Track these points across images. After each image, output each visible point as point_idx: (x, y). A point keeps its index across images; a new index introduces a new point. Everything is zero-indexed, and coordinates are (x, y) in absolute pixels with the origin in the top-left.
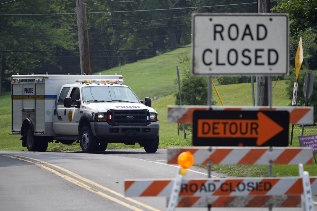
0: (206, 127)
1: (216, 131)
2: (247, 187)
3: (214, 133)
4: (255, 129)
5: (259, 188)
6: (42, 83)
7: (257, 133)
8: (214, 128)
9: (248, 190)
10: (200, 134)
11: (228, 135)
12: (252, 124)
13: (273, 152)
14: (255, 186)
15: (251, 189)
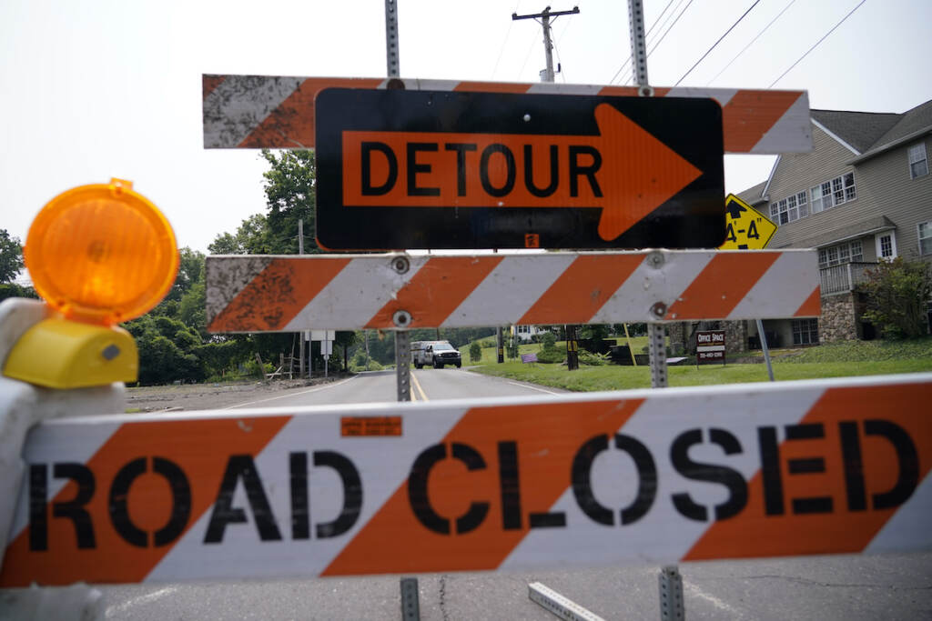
0: (379, 163)
1: (422, 180)
2: (670, 481)
3: (413, 190)
4: (587, 171)
5: (795, 486)
6: (419, 345)
7: (597, 192)
8: (414, 169)
9: (685, 506)
10: (352, 196)
11: (477, 198)
12: (574, 151)
13: (667, 268)
14: (748, 464)
15: (711, 495)
